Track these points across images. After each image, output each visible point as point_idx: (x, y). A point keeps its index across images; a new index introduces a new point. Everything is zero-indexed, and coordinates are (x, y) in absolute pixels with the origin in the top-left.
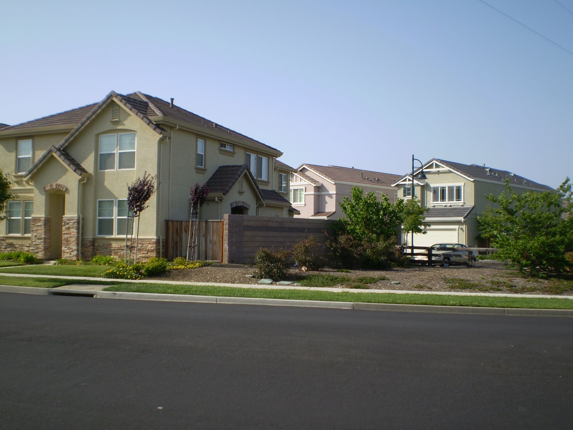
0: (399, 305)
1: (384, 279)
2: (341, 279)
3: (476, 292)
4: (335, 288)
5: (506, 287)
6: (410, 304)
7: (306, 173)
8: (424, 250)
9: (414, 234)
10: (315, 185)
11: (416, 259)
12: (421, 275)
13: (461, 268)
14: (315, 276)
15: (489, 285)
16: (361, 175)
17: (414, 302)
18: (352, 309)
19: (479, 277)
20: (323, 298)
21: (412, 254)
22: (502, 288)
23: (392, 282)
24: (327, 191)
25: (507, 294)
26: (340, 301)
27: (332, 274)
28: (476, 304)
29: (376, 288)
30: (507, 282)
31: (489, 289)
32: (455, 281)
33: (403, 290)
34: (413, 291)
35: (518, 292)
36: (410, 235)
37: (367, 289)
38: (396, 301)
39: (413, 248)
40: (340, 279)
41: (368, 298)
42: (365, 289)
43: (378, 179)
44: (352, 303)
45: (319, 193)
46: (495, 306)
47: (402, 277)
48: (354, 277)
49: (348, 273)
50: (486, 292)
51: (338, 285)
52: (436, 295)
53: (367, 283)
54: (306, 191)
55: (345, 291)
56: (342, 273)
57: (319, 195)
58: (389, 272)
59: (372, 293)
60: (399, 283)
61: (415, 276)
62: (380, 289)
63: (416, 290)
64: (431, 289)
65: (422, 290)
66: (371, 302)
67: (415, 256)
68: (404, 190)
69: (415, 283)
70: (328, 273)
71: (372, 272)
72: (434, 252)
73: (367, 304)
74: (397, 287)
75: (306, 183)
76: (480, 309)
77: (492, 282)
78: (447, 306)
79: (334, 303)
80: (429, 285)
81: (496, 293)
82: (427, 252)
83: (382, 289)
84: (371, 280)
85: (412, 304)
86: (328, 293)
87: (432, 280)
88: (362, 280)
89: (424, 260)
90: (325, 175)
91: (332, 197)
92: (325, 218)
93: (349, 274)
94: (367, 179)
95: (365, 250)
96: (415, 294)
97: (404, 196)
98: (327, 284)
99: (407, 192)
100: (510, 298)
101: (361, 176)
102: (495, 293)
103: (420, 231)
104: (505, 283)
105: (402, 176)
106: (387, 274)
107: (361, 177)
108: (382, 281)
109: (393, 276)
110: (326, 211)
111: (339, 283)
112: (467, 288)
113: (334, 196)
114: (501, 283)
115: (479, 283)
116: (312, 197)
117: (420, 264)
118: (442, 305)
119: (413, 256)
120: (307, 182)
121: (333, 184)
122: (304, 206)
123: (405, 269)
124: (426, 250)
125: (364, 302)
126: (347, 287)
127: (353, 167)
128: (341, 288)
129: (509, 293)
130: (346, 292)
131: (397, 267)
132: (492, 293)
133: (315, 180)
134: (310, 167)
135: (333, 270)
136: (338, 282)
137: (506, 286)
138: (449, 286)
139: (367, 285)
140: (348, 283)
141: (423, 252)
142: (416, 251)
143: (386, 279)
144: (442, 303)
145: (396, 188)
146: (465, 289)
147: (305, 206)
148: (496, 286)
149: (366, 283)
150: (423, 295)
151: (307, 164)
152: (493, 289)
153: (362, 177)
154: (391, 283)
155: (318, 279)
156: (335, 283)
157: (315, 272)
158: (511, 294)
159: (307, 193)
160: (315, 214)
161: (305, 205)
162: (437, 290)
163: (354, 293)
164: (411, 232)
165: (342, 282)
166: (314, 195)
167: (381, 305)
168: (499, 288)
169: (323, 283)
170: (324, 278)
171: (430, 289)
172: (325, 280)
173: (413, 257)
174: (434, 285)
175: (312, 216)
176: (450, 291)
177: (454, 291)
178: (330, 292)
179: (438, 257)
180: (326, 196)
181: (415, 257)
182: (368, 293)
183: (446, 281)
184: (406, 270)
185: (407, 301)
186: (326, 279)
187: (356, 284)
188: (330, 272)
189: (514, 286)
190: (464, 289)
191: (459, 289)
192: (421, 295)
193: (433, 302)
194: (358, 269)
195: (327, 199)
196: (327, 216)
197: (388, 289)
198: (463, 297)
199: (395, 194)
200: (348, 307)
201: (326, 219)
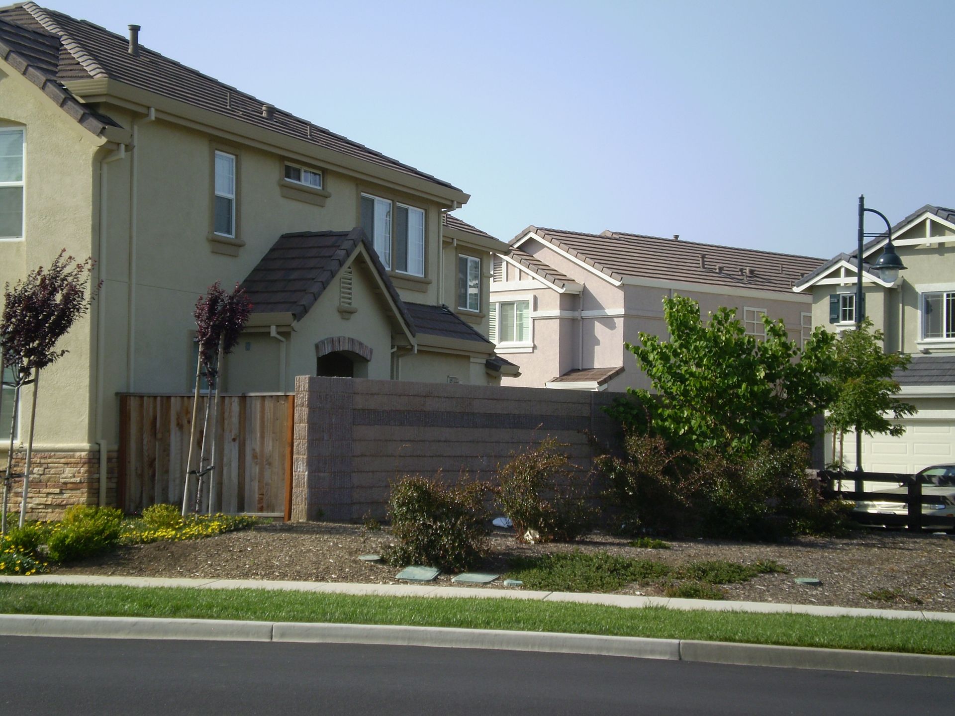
0: (821, 652)
1: (771, 571)
2: (643, 567)
4: (625, 594)
6: (856, 648)
7: (536, 256)
8: (897, 484)
9: (863, 433)
10: (562, 291)
11: (871, 511)
12: (888, 560)
14: (565, 558)
16: (700, 259)
17: (868, 641)
18: (676, 659)
20: (589, 625)
21: (860, 495)
23: (796, 580)
24: (599, 307)
26: (638, 636)
27: (613, 551)
29: (747, 598)
33: (833, 605)
34: (865, 607)
36: (850, 438)
37: (722, 598)
38: (812, 638)
39: (859, 476)
40: (638, 569)
41: (723, 625)
42: (715, 599)
43: (751, 272)
44: (676, 641)
45: (576, 314)
47: (828, 564)
48: (679, 563)
49: (662, 551)
51: (632, 587)
52: (937, 622)
53: (720, 582)
54: (535, 309)
55: (655, 604)
56: (643, 549)
57: (574, 320)
58: (786, 550)
59: (735, 613)
60: (820, 584)
61: (870, 563)
62: (761, 601)
63: (873, 607)
64: (920, 603)
65: (891, 607)
66: (735, 641)
67: (866, 503)
68: (831, 303)
69: (869, 584)
70: (601, 550)
71: (734, 548)
72: (927, 490)
73: (720, 647)
74: (812, 596)
75: (537, 284)
79: (620, 641)
80: (913, 591)
82: (905, 491)
83: (766, 601)
84: (733, 572)
85: (862, 649)
86: (604, 608)
87: (922, 576)
88: (704, 571)
89: (897, 513)
90: (592, 262)
91: (615, 323)
92: (592, 386)
93: (664, 553)
94: (717, 271)
95: (709, 481)
96: (870, 618)
97: (833, 320)
98: (599, 582)
99: (841, 309)
101: (700, 262)
103: (881, 426)
105: (827, 261)
106: (780, 556)
107: (701, 265)
108: (767, 576)
109: (799, 561)
110: (597, 365)
111: (635, 580)
113: (620, 323)
116: (555, 325)
117: (884, 526)
119: (862, 503)
120: (541, 282)
121: (618, 287)
122: (531, 350)
123: (838, 541)
124: (902, 484)
125: (711, 638)
126: (659, 592)
127: (677, 237)
128: (641, 595)
130: (656, 609)
131: (811, 535)
133: (565, 276)
134: (549, 237)
135: (617, 541)
136: (633, 577)
139: (720, 586)
140: (661, 580)
141: (893, 490)
142: (869, 487)
143: (779, 570)
145: (808, 299)
147: (533, 352)
149: (718, 580)
150: (895, 621)
151: (541, 229)
153: (703, 265)
154: (794, 583)
155: (574, 566)
156: (626, 579)
157: (563, 545)
159: (539, 314)
160: (564, 375)
161: (534, 347)
162: (938, 607)
163: (680, 612)
164: (853, 428)
165: (645, 577)
166: (561, 319)
167: (765, 649)
169: (587, 579)
170: (589, 566)
171: (918, 603)
172: (594, 569)
173: (860, 506)
174: (930, 593)
175: (553, 381)
178: (609, 607)
179: (942, 506)
180: (596, 322)
181: (867, 506)
182: (722, 612)
184: (840, 543)
185: (846, 639)
186: (598, 569)
187: (687, 583)
188: (608, 547)
192: (887, 620)
193: (926, 643)
194: (692, 537)
195: (599, 329)
196: (598, 381)
197: (785, 600)
199: (803, 314)
200: (665, 653)
201: (597, 390)
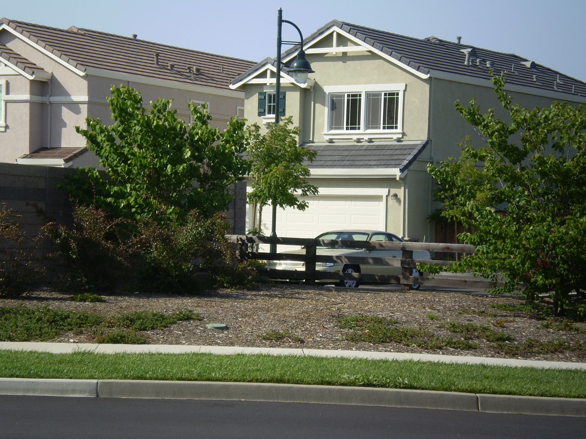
0: (215, 385)
1: (188, 318)
2: (79, 318)
3: (412, 351)
4: (60, 342)
5: (488, 341)
6: (244, 381)
7: (9, 45)
8: (300, 246)
9: (278, 207)
10: (32, 78)
11: (278, 268)
12: (282, 308)
13: (384, 291)
14: (9, 312)
15: (444, 334)
16: (155, 57)
17: (253, 375)
18: (94, 396)
19: (424, 313)
20: (19, 370)
21: (274, 256)
22: (477, 341)
23: (207, 325)
24: (66, 94)
25: (488, 357)
26: (62, 378)
27: (54, 305)
28: (407, 382)
29: (165, 342)
30: (492, 327)
31: (444, 344)
32: (361, 323)
33: (234, 346)
34: (259, 347)
35: (516, 354)
36: (268, 209)
37: (144, 343)
38: (210, 373)
39: (274, 241)
40: (74, 321)
41: (138, 366)
42: (138, 344)
43: (198, 70)
44: (95, 381)
45: (45, 99)
46: (453, 388)
47: (235, 312)
48: (112, 313)
49: (98, 304)
50: (435, 352)
51: (67, 336)
52: (311, 358)
53: (145, 329)
54: (8, 93)
55: (83, 350)
56: (82, 303)
57: (43, 105)
58: (203, 301)
59: (151, 355)
60: (226, 328)
61: (268, 311)
62: (176, 344)
63: (265, 346)
64: (302, 342)
65: (279, 346)
66: (145, 379)
67: (275, 261)
68: (259, 99)
69: (265, 327)
70: (44, 304)
71: (161, 300)
72: (321, 251)
73: (132, 384)
74: (219, 338)
75: (8, 71)
76: (414, 393)
77: (454, 328)
78: (333, 385)
79: (45, 383)
80: (298, 333)
81: (461, 354)
82: (304, 252)
83: (180, 343)
84: (156, 320)
85: (249, 381)
86: (36, 355)
87: (306, 321)
88: (132, 321)
89: (298, 269)
90: (59, 53)
91: (80, 109)
92: (59, 163)
93: (100, 306)
94: (169, 68)
95: (146, 245)
96: (259, 356)
97: (261, 114)
98: (38, 332)
99: (267, 104)
100: (493, 368)
101: (155, 59)
102: (458, 355)
103: (291, 201)
104: (485, 329)
105: (256, 63)
106: (198, 306)
107: (155, 62)
108: (184, 323)
109: (212, 310)
110: (64, 145)
111: (71, 330)
112: (391, 341)
113: (84, 109)
114: (475, 330)
115: (420, 329)
116: (26, 109)
117: (288, 280)
118: (322, 383)
119: (271, 262)
120: (12, 69)
121: (82, 77)
122: (3, 129)
123: (249, 293)
124: (303, 246)
125: (125, 377)
126: (91, 339)
127: (135, 36)
128: (74, 342)
129: (493, 356)
130: (84, 354)
131: (228, 288)
132: (452, 354)
133: (35, 64)
134: (20, 29)
135: (61, 296)
136: (70, 327)
137: (487, 336)
138: (347, 335)
139: (143, 333)
140: (94, 328)
141: (296, 251)
142: (281, 249)
143: (195, 317)
144: (322, 377)
145: (242, 95)
146: (386, 344)
147: (5, 131)
148: (462, 336)
149: (142, 327)
150: (279, 357)
151: (13, 22)
152: (455, 343)
153: (158, 62)
154: (205, 328)
155: (16, 318)
156: (63, 329)
157: (9, 300)
158: (498, 357)
159: (11, 97)
160: (34, 152)
161: (7, 127)
162: (316, 345)
163: (104, 356)
164: (270, 202)
165: (80, 327)
166: (31, 103)
167: (171, 384)
168: (470, 342)
169: (27, 330)
170: (30, 318)
171: (301, 342)
172: (34, 321)
173: (270, 264)
174: (311, 333)
175: (23, 158)
176: (349, 348)
177: (358, 349)
178: (42, 353)
179: (332, 264)
180: (63, 107)
181: (275, 264)
182: (141, 354)
183: (340, 322)
184: (250, 294)
185: (237, 374)
186: (38, 320)
187: (115, 331)
188: (51, 302)
189: (508, 339)
190: (383, 342)
191: (370, 342)
192: (273, 356)
193: (299, 376)
194: (129, 292)
195: (66, 114)
196: (65, 158)
197: (196, 343)
198: (375, 363)
199: (238, 108)
200: (85, 392)
201: (63, 166)
